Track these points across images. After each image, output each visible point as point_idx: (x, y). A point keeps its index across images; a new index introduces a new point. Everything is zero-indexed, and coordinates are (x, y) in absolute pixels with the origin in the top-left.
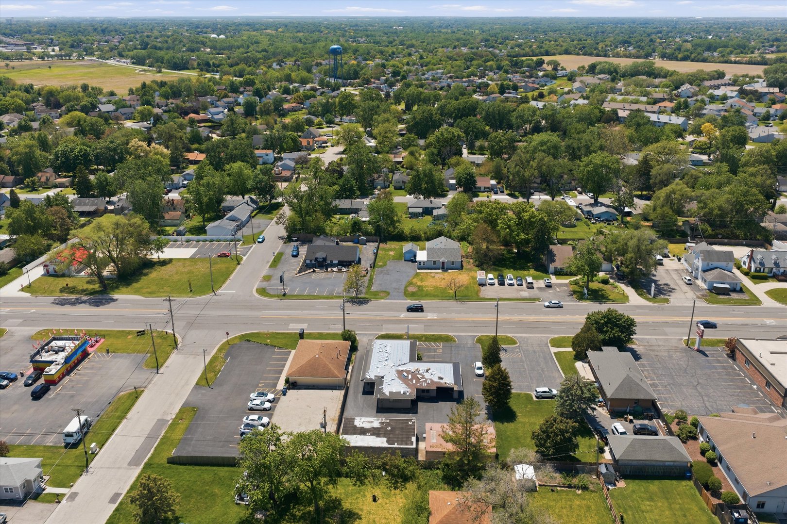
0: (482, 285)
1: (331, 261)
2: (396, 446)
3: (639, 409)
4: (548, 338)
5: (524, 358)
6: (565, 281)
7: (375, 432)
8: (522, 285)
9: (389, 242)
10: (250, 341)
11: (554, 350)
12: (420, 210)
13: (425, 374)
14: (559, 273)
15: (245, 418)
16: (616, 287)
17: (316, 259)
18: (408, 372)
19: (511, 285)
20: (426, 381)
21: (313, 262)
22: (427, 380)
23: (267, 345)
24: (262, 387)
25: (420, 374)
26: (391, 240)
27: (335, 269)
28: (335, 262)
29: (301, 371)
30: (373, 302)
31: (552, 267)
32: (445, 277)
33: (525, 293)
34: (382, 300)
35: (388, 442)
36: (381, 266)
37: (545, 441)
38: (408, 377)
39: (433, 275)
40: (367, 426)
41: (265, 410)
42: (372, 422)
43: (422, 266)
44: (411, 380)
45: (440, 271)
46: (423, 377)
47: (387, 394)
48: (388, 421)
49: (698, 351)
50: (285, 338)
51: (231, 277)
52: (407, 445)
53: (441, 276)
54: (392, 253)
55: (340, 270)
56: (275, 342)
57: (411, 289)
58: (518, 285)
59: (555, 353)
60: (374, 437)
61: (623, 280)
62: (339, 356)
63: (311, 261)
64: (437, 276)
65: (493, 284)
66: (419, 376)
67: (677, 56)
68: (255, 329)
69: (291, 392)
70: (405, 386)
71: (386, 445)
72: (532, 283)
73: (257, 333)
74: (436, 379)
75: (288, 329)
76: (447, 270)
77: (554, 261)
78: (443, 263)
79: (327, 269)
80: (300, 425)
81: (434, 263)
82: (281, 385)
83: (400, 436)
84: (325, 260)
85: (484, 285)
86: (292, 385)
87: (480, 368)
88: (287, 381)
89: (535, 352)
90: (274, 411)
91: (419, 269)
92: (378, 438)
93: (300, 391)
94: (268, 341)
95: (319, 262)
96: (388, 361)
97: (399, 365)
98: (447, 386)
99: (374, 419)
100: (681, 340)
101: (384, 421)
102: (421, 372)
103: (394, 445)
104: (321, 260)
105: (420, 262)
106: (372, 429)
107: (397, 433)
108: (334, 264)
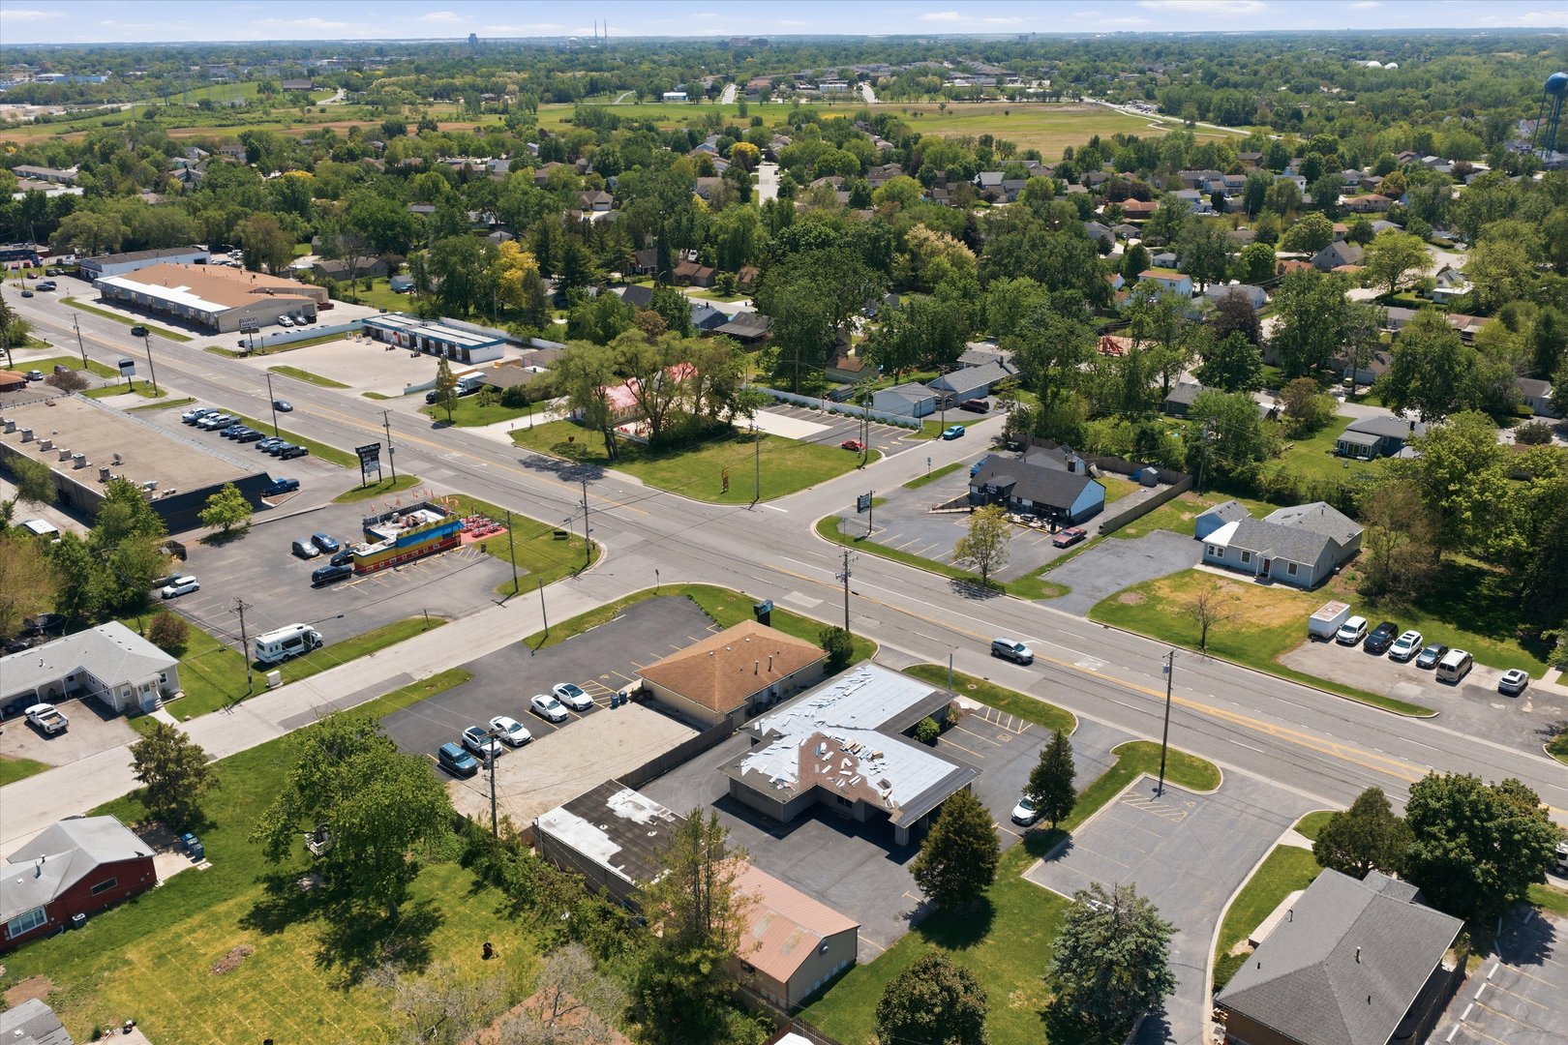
0: (1316, 637)
1: (1020, 500)
2: (617, 870)
5: (1182, 826)
7: (620, 828)
8: (1430, 667)
9: (1213, 494)
10: (691, 599)
11: (1290, 839)
12: (1374, 442)
15: (497, 718)
17: (985, 488)
18: (836, 744)
19: (1400, 659)
20: (849, 778)
22: (854, 776)
23: (708, 614)
24: (600, 681)
25: (853, 760)
26: (1220, 490)
27: (1017, 518)
29: (663, 674)
30: (1004, 598)
32: (1245, 596)
34: (1031, 603)
35: (615, 856)
36: (1126, 536)
38: (823, 754)
39: (1222, 582)
40: (624, 812)
41: (549, 718)
42: (642, 809)
43: (1217, 557)
44: (823, 764)
45: (1251, 580)
46: (852, 767)
47: (744, 771)
48: (671, 820)
51: (815, 487)
52: (638, 877)
53: (1245, 591)
54: (1188, 517)
55: (1027, 522)
56: (723, 612)
57: (1130, 599)
58: (1420, 664)
59: (1281, 847)
60: (606, 837)
62: (762, 671)
63: (980, 489)
64: (1233, 590)
65: (1348, 644)
66: (847, 763)
68: (726, 583)
69: (632, 707)
70: (795, 770)
71: (603, 860)
73: (720, 590)
74: (873, 782)
78: (1267, 562)
79: (1002, 514)
81: (1246, 556)
82: (628, 690)
84: (1009, 489)
85: (1322, 639)
86: (644, 697)
89: (1231, 824)
90: (561, 726)
91: (1206, 562)
92: (610, 842)
93: (646, 710)
94: (719, 608)
95: (990, 495)
96: (823, 709)
97: (837, 726)
98: (883, 805)
99: (651, 805)
101: (663, 816)
102: (859, 755)
103: (618, 866)
104: (993, 492)
105: (1212, 548)
106: (623, 821)
107: (653, 849)
108: (1024, 507)
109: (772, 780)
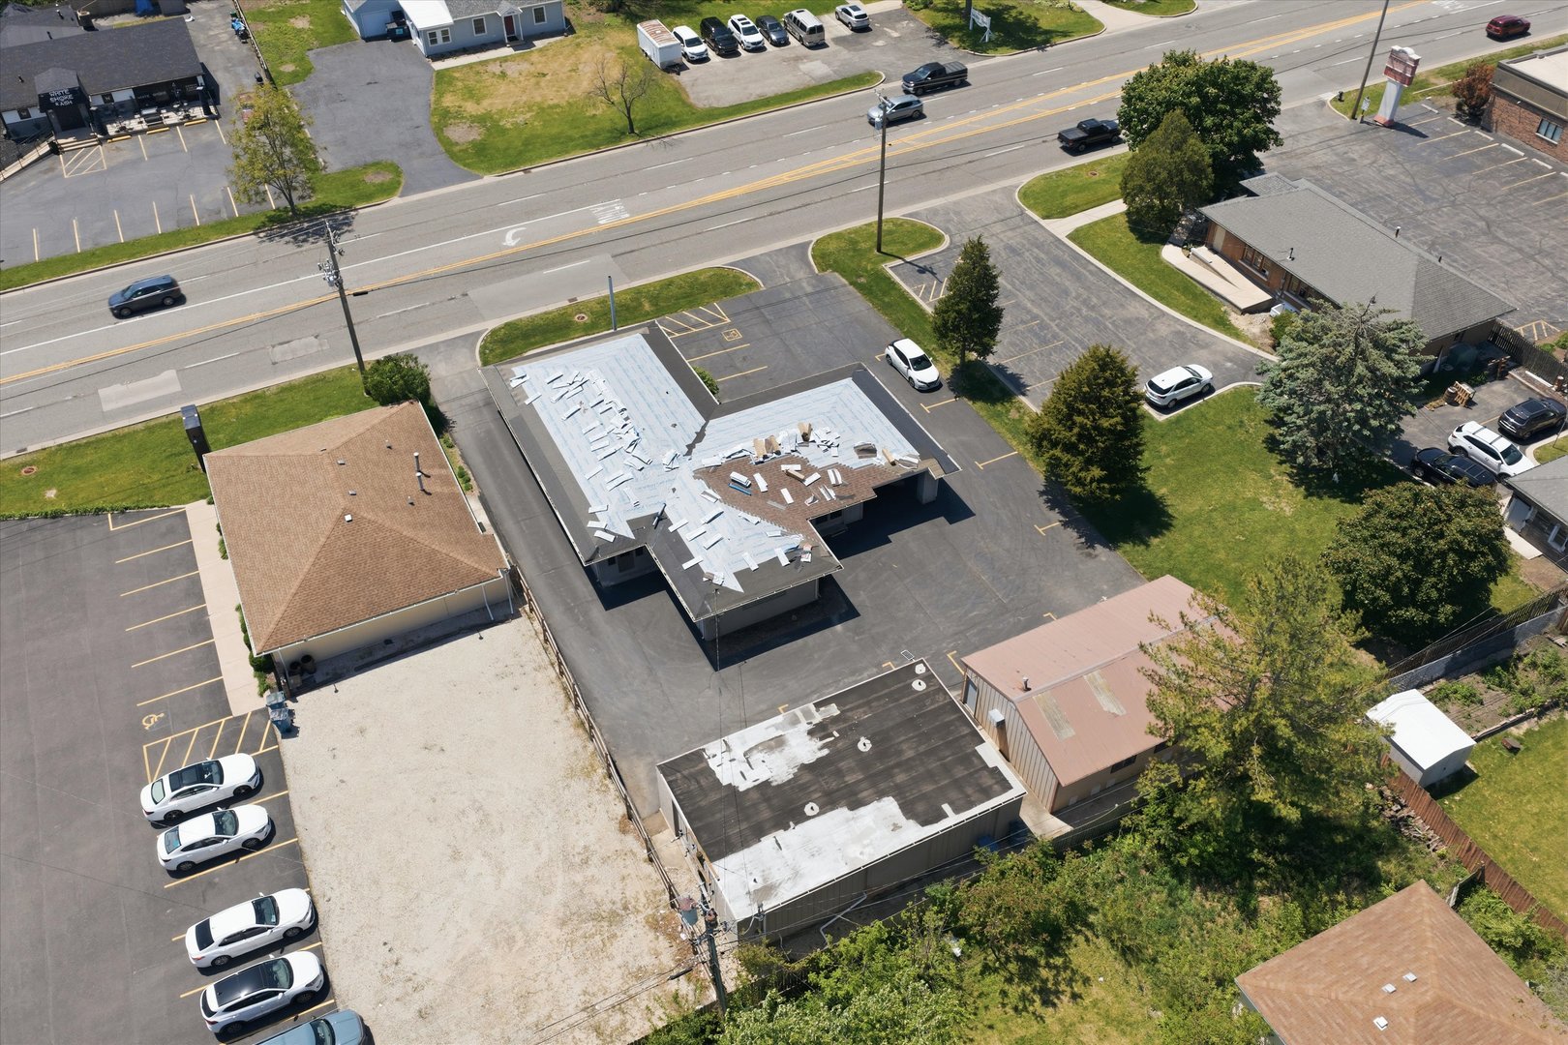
0: (674, 67)
1: (107, 97)
2: (952, 819)
3: (1468, 354)
4: (1007, 192)
7: (828, 786)
8: (787, 43)
11: (1061, 228)
13: (805, 452)
15: (190, 937)
17: (45, 102)
18: (739, 462)
19: (757, 48)
20: (824, 480)
21: (36, 114)
22: (823, 472)
23: (56, 515)
24: (162, 730)
25: (790, 459)
27: (134, 124)
28: (123, 95)
30: (364, 213)
32: (540, 68)
33: (817, 67)
34: (396, 201)
35: (909, 811)
36: (295, 77)
38: (754, 484)
39: (496, 69)
40: (777, 769)
41: (255, 850)
42: (778, 743)
43: (445, 44)
44: (773, 492)
45: (507, 51)
46: (808, 470)
47: (734, 585)
48: (834, 710)
49: (1392, 125)
50: (117, 458)
52: (988, 795)
53: (525, 66)
54: (301, 23)
55: (155, 122)
56: (86, 492)
57: (461, 134)
59: (1070, 237)
60: (842, 813)
62: (427, 484)
63: (23, 112)
64: (512, 69)
65: (702, 59)
66: (793, 468)
69: (308, 706)
70: (777, 530)
71: (914, 833)
72: (820, 29)
75: (105, 416)
76: (528, 42)
78: (509, 20)
79: (104, 132)
80: (456, 855)
81: (479, 25)
82: (245, 693)
83: (933, 765)
84: (79, 95)
85: (681, 67)
86: (294, 670)
87: (921, 363)
88: (263, 665)
89: (1013, 250)
90: (292, 832)
92: (862, 810)
93: (344, 685)
94: (51, 494)
95: (60, 110)
96: (643, 442)
97: (691, 447)
98: (903, 471)
99: (777, 727)
100: (1323, 104)
101: (818, 718)
102: (786, 450)
103: (943, 816)
104: (66, 101)
105: (433, 35)
106: (807, 777)
107: (910, 754)
108: (122, 104)
109: (784, 561)
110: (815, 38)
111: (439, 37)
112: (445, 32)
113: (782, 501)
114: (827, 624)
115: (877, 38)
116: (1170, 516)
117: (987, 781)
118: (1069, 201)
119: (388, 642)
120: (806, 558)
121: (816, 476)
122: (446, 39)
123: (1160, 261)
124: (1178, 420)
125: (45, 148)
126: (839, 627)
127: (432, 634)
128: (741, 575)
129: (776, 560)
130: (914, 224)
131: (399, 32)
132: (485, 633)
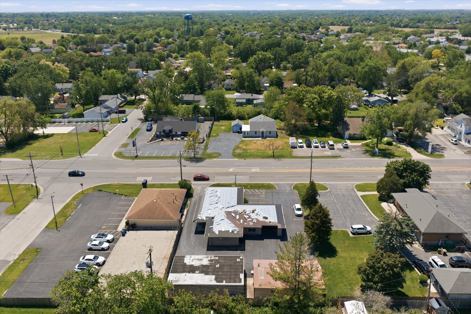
0: (294, 147)
1: (176, 133)
2: (224, 283)
3: (450, 242)
4: (353, 185)
5: (335, 200)
6: (359, 143)
7: (204, 270)
8: (325, 147)
9: (221, 121)
10: (101, 191)
11: (360, 194)
12: (244, 101)
13: (251, 214)
14: (352, 138)
15: (82, 257)
16: (399, 147)
17: (164, 131)
18: (236, 212)
19: (317, 147)
20: (252, 221)
21: (162, 133)
22: (253, 219)
23: (115, 194)
24: (104, 229)
25: (247, 215)
26: (222, 120)
27: (179, 139)
28: (179, 133)
29: (139, 214)
30: (207, 161)
31: (347, 134)
32: (264, 143)
33: (329, 153)
34: (215, 159)
35: (216, 279)
36: (215, 136)
37: (373, 276)
38: (235, 217)
39: (255, 141)
40: (196, 263)
41: (103, 249)
42: (201, 260)
43: (247, 135)
45: (260, 139)
46: (250, 217)
47: (217, 233)
48: (217, 258)
50: (132, 188)
51: (96, 145)
52: (235, 282)
53: (262, 142)
54: (223, 128)
55: (183, 139)
56: (123, 191)
57: (238, 151)
58: (322, 147)
59: (361, 196)
60: (203, 275)
61: (403, 142)
62: (175, 201)
63: (160, 133)
64: (258, 142)
65: (302, 147)
66: (246, 217)
67: (400, 25)
68: (108, 182)
69: (129, 233)
70: (233, 226)
71: (214, 283)
72: (333, 145)
73: (109, 185)
74: (261, 219)
75: (135, 181)
76: (266, 138)
77: (348, 129)
78: (263, 133)
79: (172, 139)
81: (256, 132)
82: (122, 227)
83: (228, 273)
84: (171, 131)
85: (296, 148)
86: (132, 227)
87: (299, 209)
88: (127, 223)
89: (344, 195)
90: (111, 250)
91: (244, 137)
92: (207, 276)
93: (138, 232)
94: (117, 190)
95: (166, 133)
96: (218, 203)
97: (228, 207)
98: (272, 224)
99: (203, 257)
100: (464, 184)
101: (213, 258)
102: (247, 213)
103: (223, 282)
104: (168, 132)
105: (245, 133)
106: (201, 267)
107: (226, 270)
108: (178, 135)
109: (231, 231)
110: (331, 147)
111: (246, 133)
112: (248, 133)
113: (240, 222)
114: (237, 250)
115: (349, 150)
116: (336, 255)
117: (237, 280)
118: (367, 189)
119: (151, 227)
120: (236, 232)
121: (251, 219)
122: (248, 134)
123: (380, 205)
124: (356, 237)
125: (161, 139)
126: (239, 252)
127: (160, 228)
128: (219, 231)
129: (229, 231)
130: (323, 185)
131: (240, 132)
132: (169, 231)
